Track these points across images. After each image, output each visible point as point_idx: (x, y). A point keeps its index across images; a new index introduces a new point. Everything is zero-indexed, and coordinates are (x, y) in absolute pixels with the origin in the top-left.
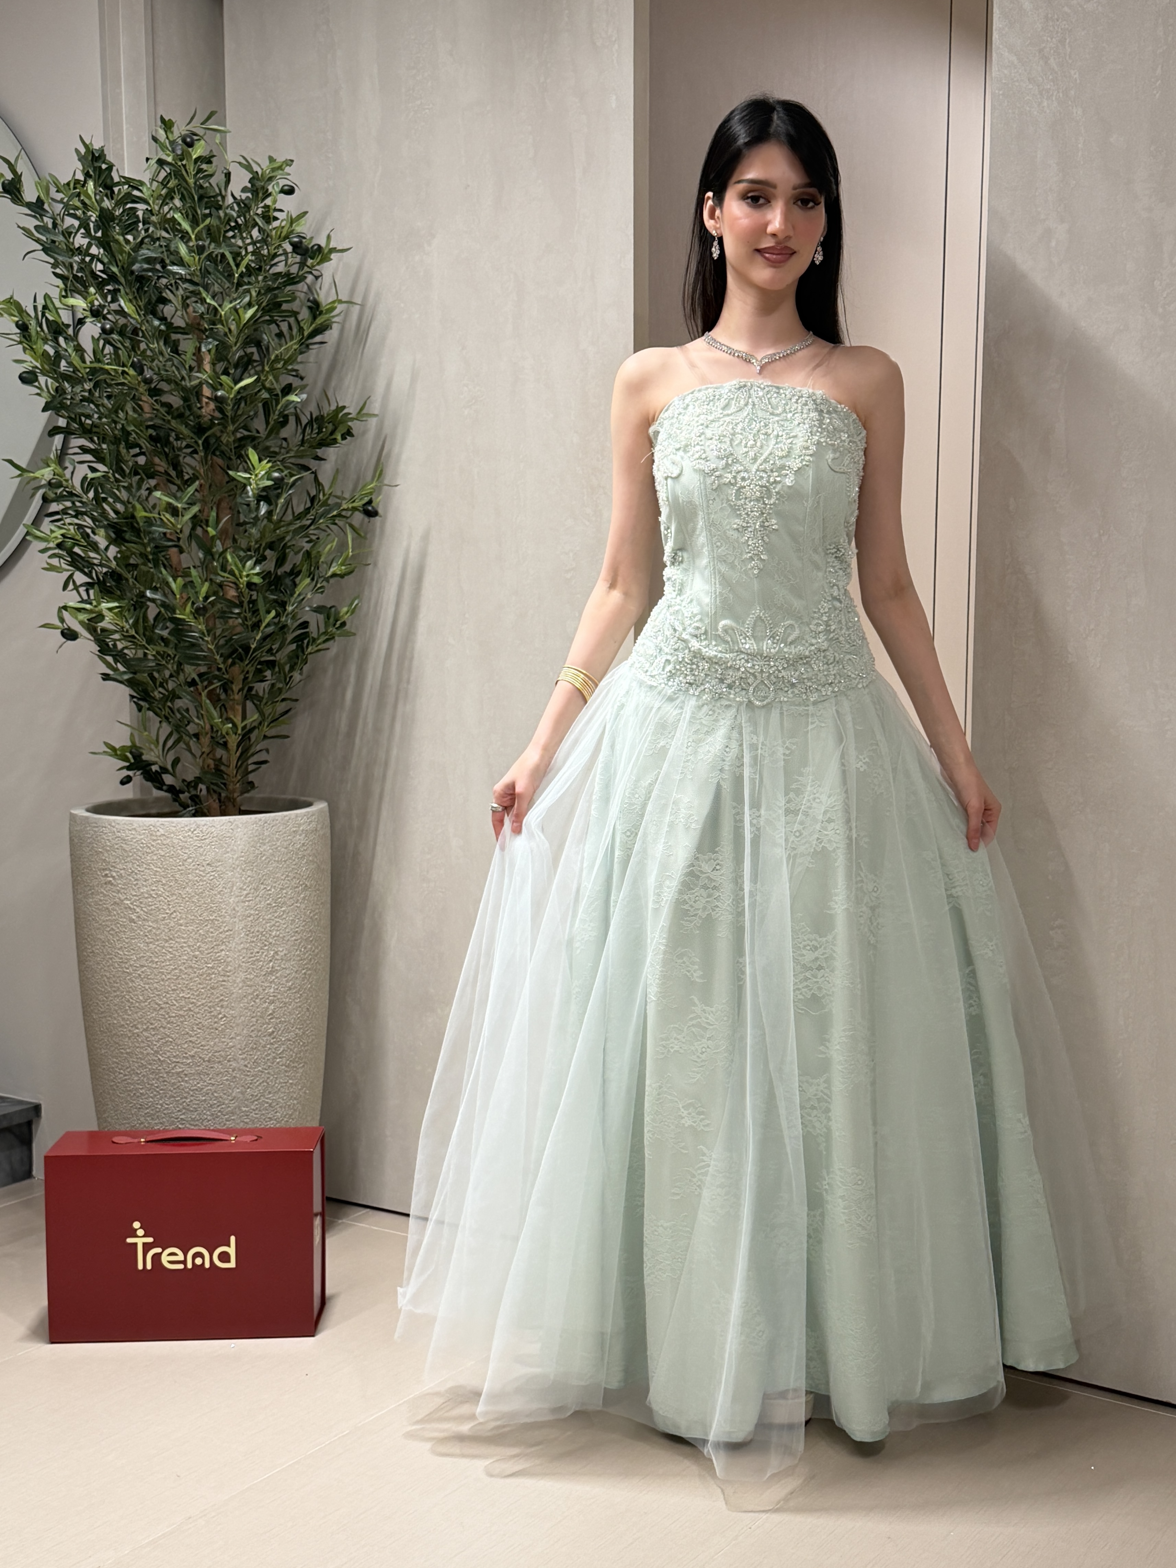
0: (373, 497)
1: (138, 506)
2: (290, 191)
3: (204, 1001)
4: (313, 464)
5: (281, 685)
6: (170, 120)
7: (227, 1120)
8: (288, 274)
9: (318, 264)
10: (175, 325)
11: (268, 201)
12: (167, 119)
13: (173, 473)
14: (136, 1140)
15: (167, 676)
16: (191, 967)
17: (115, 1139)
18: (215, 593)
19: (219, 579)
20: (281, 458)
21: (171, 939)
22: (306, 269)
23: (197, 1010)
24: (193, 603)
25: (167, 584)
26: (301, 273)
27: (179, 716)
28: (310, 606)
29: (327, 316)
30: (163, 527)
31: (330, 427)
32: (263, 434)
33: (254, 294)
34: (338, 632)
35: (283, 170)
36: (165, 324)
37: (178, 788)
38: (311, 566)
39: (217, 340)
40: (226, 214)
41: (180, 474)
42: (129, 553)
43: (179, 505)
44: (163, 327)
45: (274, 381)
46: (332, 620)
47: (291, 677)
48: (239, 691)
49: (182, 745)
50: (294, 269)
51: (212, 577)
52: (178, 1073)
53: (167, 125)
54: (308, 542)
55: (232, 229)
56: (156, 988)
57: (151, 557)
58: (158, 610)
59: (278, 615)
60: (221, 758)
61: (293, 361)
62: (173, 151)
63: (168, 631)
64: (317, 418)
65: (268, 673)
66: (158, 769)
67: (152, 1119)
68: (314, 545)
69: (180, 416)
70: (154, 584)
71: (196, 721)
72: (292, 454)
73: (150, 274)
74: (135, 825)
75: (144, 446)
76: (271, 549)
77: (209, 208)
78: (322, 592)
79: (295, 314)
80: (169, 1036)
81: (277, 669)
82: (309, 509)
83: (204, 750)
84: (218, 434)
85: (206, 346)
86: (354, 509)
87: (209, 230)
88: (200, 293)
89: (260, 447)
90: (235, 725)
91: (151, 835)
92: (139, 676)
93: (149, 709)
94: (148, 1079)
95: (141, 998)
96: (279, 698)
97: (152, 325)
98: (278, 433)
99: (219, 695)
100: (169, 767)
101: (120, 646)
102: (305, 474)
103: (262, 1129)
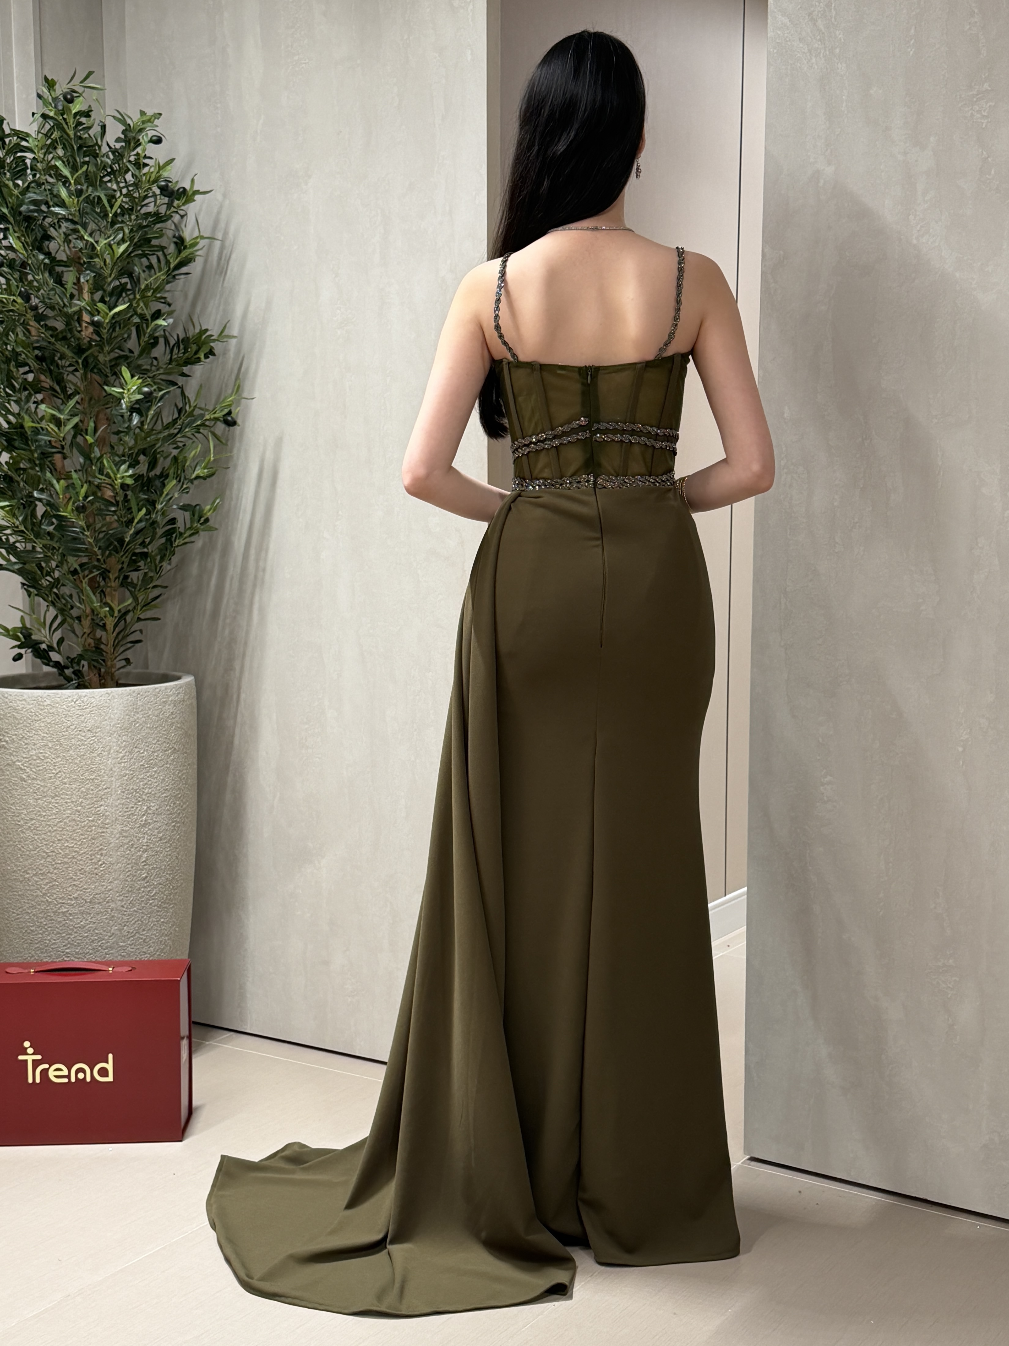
0: (233, 409)
1: (26, 418)
2: (158, 141)
3: (86, 850)
4: (181, 381)
5: (151, 574)
6: (52, 79)
7: (106, 954)
8: (157, 214)
9: (184, 204)
10: (58, 259)
11: (139, 150)
12: (50, 79)
13: (57, 388)
14: (26, 971)
15: (54, 566)
16: (74, 820)
17: (8, 970)
18: (94, 494)
19: (97, 482)
20: (151, 375)
21: (57, 796)
22: (173, 209)
23: (79, 858)
24: (74, 503)
25: (52, 486)
26: (168, 213)
27: (64, 601)
28: (177, 505)
29: (191, 250)
30: (48, 436)
31: (194, 347)
32: (136, 353)
33: (127, 231)
34: (202, 527)
35: (153, 123)
36: (49, 259)
37: (63, 664)
38: (178, 469)
39: (94, 272)
40: (102, 162)
41: (64, 389)
42: (19, 459)
43: (62, 417)
44: (47, 261)
45: (144, 307)
46: (196, 517)
47: (162, 566)
48: (116, 579)
49: (66, 625)
50: (163, 210)
51: (90, 479)
52: (63, 913)
53: (50, 84)
54: (175, 448)
55: (108, 174)
56: (44, 839)
57: (37, 462)
58: (45, 509)
59: (148, 513)
60: (101, 638)
61: (161, 290)
62: (56, 107)
63: (53, 527)
64: (183, 340)
65: (141, 563)
66: (46, 648)
67: (42, 953)
68: (181, 451)
69: (65, 338)
70: (41, 486)
71: (78, 604)
72: (161, 371)
73: (36, 214)
74: (25, 697)
75: (31, 365)
76: (144, 455)
77: (88, 156)
78: (187, 492)
79: (162, 248)
80: (55, 881)
81: (149, 560)
82: (177, 419)
83: (85, 630)
84: (96, 354)
85: (84, 277)
86: (216, 419)
87: (87, 176)
88: (78, 231)
89: (132, 365)
90: (111, 609)
91: (39, 705)
92: (27, 566)
93: (36, 595)
94: (37, 918)
95: (31, 847)
96: (151, 585)
97: (37, 260)
98: (149, 353)
99: (99, 583)
100: (55, 645)
101: (12, 540)
102: (172, 388)
103: (137, 961)
